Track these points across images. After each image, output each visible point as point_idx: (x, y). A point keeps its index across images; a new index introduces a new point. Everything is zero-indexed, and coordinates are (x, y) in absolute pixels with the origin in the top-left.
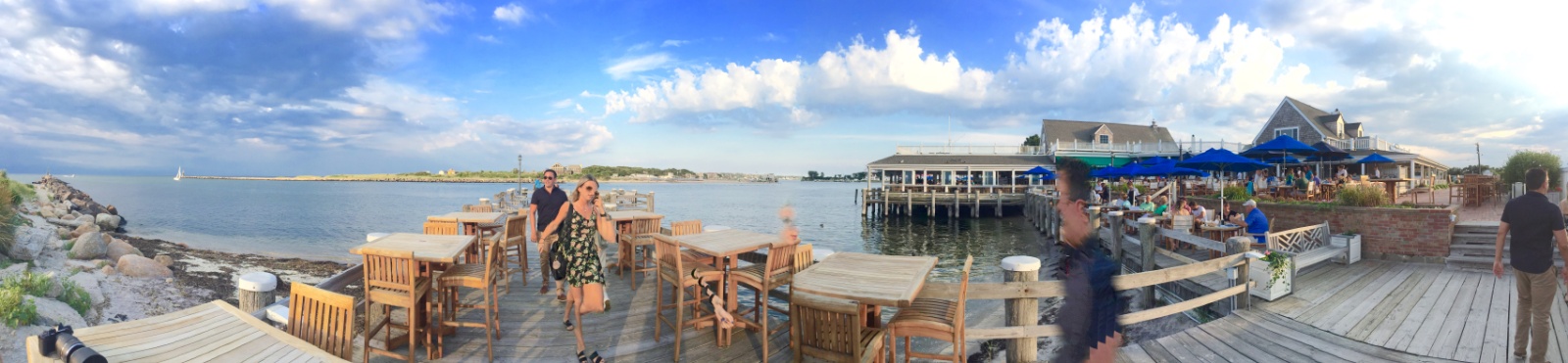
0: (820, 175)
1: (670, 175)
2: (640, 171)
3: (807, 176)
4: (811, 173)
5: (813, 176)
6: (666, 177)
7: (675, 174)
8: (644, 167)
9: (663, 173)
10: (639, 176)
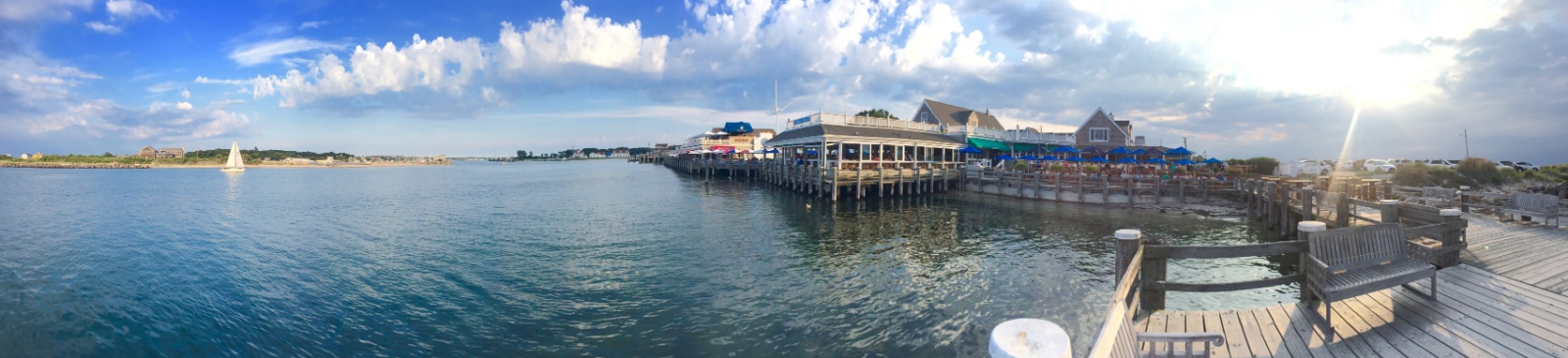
0: (528, 154)
1: (330, 160)
2: (295, 154)
3: (516, 155)
4: (520, 153)
5: (522, 156)
6: (324, 162)
7: (335, 158)
8: (298, 151)
9: (324, 156)
10: (295, 160)
